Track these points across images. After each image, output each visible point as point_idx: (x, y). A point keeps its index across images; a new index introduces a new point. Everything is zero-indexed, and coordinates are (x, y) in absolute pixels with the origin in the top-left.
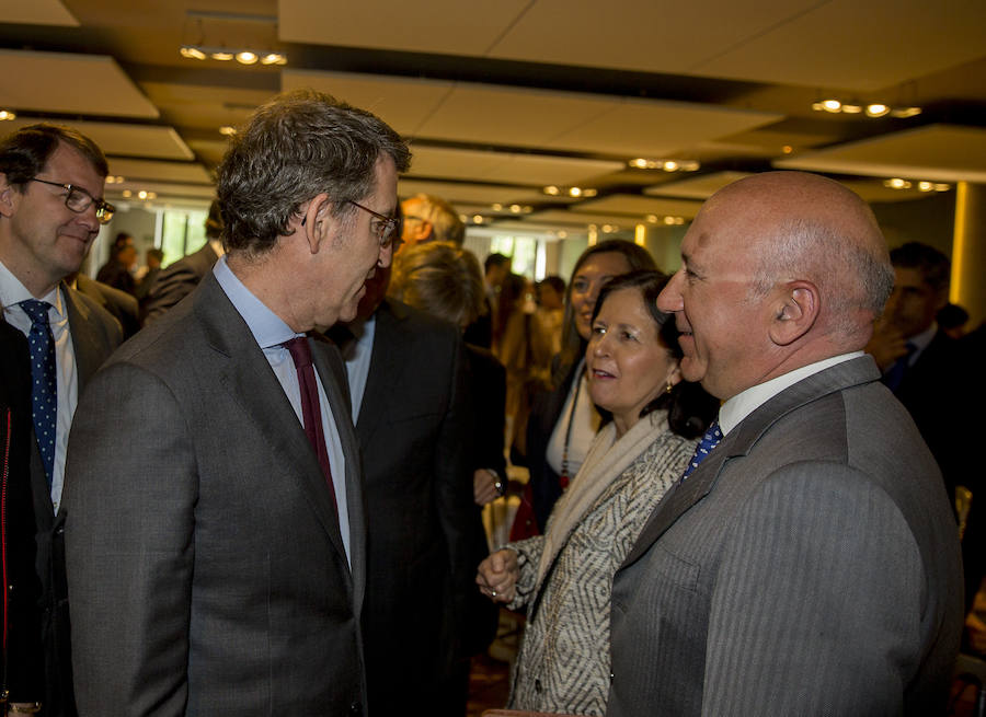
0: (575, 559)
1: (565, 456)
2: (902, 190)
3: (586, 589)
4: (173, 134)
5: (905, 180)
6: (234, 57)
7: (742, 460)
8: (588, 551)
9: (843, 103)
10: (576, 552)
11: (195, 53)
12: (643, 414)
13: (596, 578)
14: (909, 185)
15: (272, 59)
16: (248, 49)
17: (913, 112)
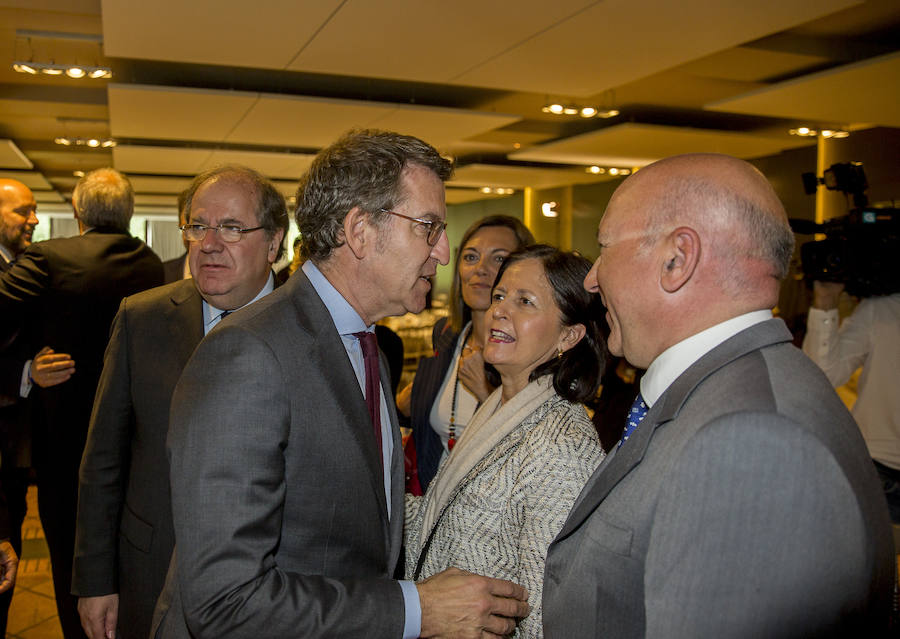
0: (465, 517)
1: (452, 420)
2: (599, 174)
3: (477, 549)
4: (11, 145)
5: (600, 167)
6: (64, 71)
7: (670, 424)
8: (480, 511)
9: (565, 107)
10: (467, 512)
11: (26, 69)
12: (532, 378)
13: (487, 538)
14: (603, 171)
15: (99, 74)
16: (76, 65)
17: (613, 113)
